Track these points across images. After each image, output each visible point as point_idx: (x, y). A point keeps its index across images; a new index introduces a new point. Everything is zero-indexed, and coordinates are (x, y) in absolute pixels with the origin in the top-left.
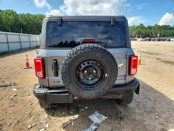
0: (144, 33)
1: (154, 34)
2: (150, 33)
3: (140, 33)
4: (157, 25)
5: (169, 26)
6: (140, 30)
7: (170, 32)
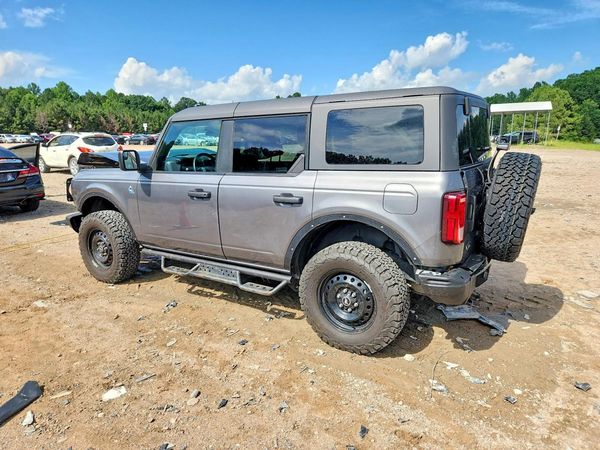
0: (80, 115)
1: (113, 120)
2: (102, 119)
3: (68, 115)
4: (115, 94)
5: (150, 100)
6: (62, 104)
7: (159, 117)
